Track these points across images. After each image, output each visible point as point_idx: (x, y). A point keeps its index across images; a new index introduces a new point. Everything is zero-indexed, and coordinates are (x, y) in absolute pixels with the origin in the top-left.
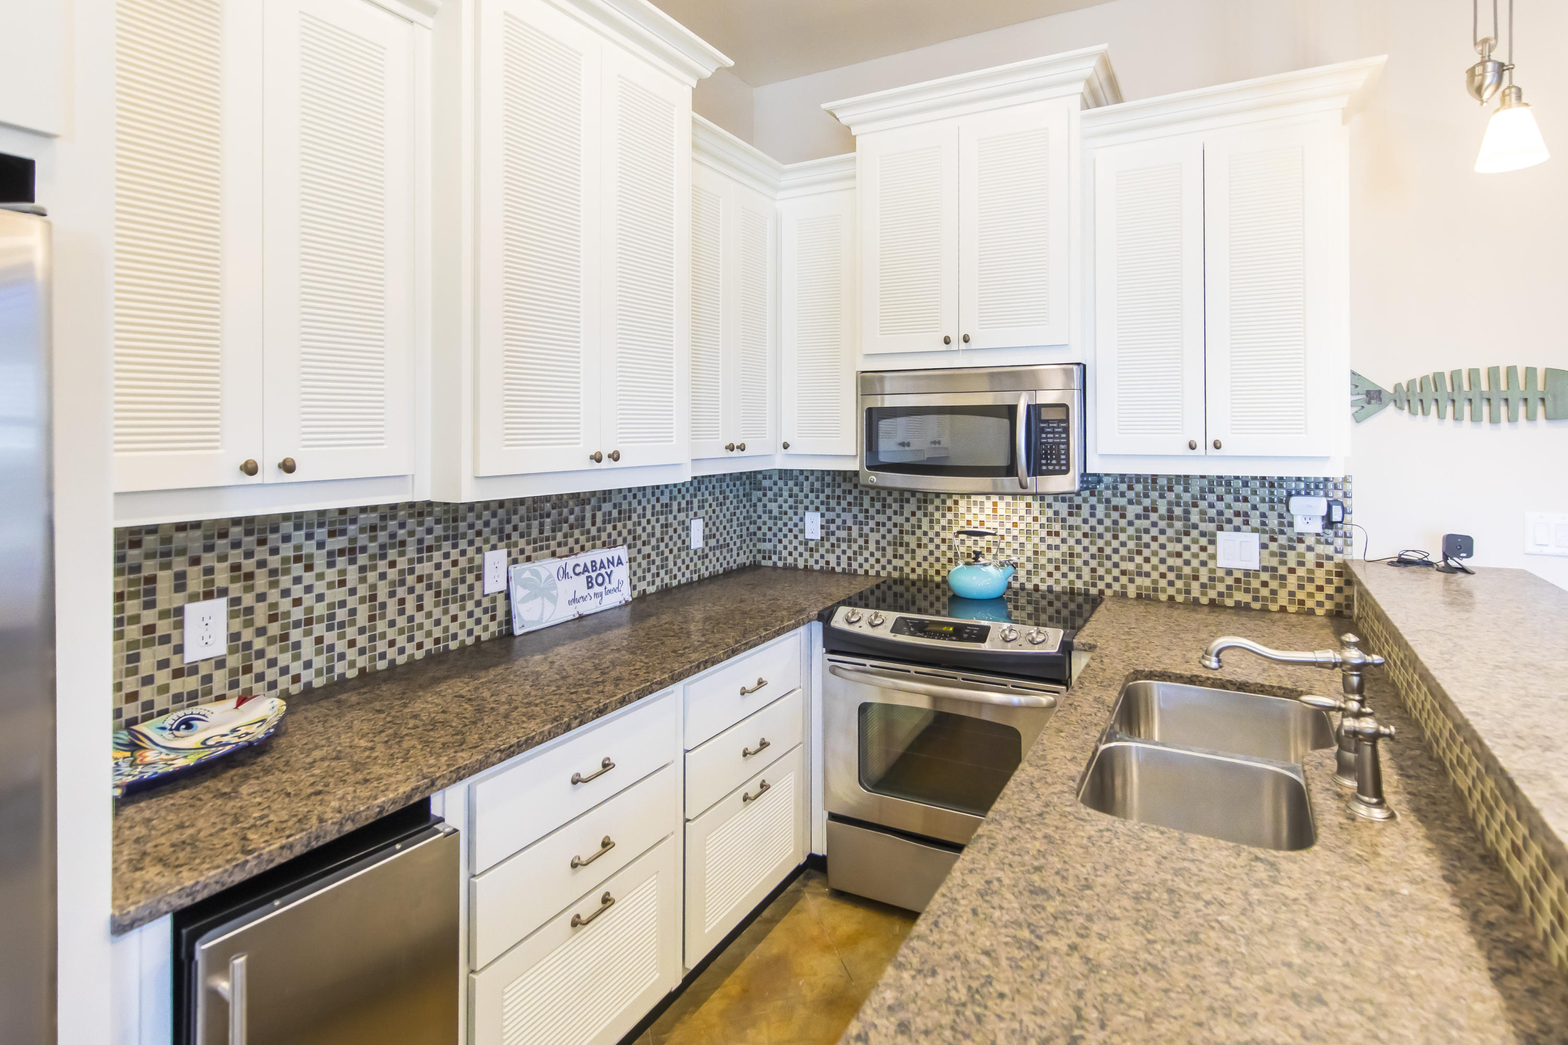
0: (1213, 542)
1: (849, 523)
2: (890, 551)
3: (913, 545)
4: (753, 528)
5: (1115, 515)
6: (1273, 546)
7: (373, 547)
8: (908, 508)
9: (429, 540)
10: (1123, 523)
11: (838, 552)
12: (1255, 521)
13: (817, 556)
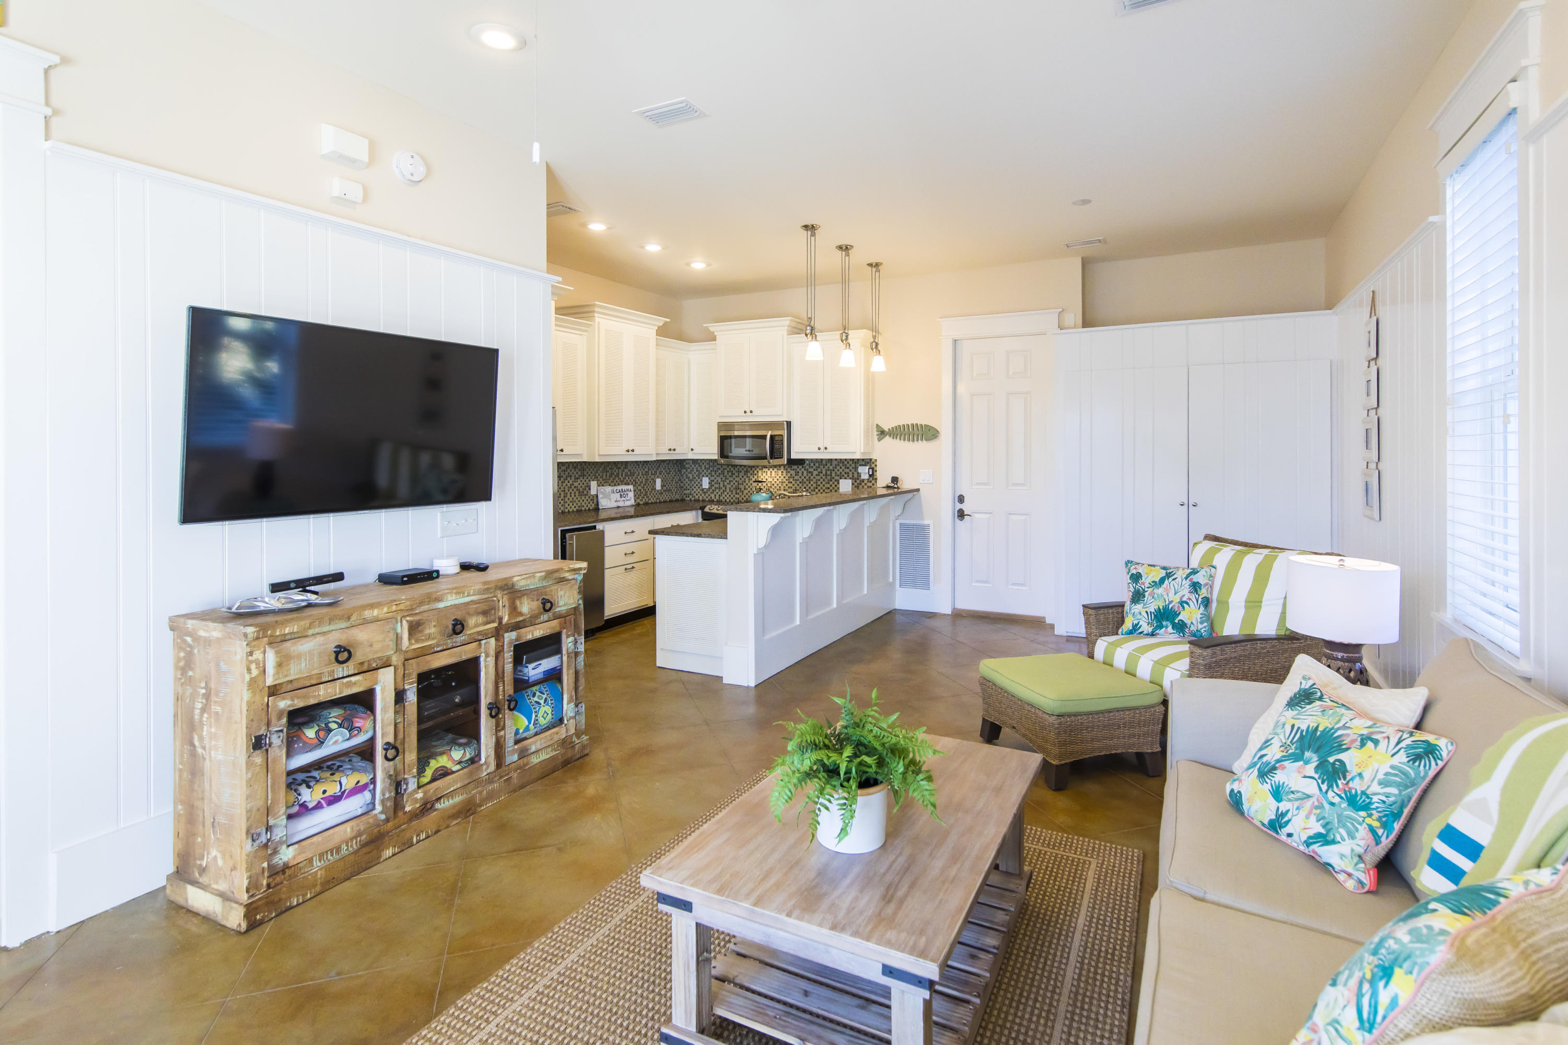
0: (838, 483)
1: (720, 481)
2: (734, 491)
3: (743, 489)
4: (682, 485)
5: (810, 475)
6: (856, 484)
7: (564, 476)
8: (741, 474)
9: (577, 476)
10: (812, 477)
11: (715, 493)
12: (851, 476)
13: (707, 495)
